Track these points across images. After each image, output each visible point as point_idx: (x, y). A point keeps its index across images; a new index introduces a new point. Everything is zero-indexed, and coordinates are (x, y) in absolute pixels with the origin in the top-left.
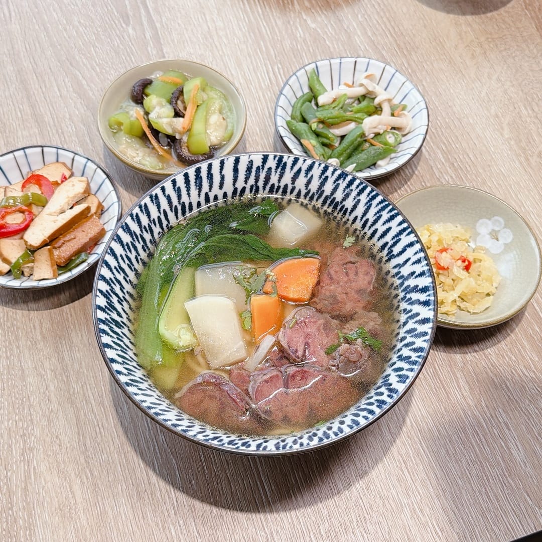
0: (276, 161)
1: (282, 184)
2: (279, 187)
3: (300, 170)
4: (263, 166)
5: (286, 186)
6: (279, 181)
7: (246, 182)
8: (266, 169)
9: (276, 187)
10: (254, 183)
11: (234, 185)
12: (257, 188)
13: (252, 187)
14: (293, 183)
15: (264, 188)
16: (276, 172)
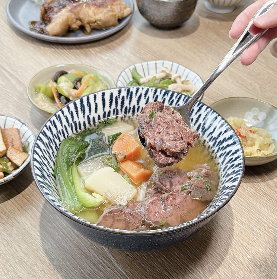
0: (126, 92)
1: (132, 106)
2: (130, 108)
3: (141, 95)
4: (119, 96)
5: (134, 107)
6: (130, 104)
7: (110, 107)
8: (121, 98)
9: (128, 109)
10: (115, 108)
11: (104, 109)
12: (117, 110)
13: (114, 110)
14: (138, 104)
15: (121, 110)
16: (127, 98)
